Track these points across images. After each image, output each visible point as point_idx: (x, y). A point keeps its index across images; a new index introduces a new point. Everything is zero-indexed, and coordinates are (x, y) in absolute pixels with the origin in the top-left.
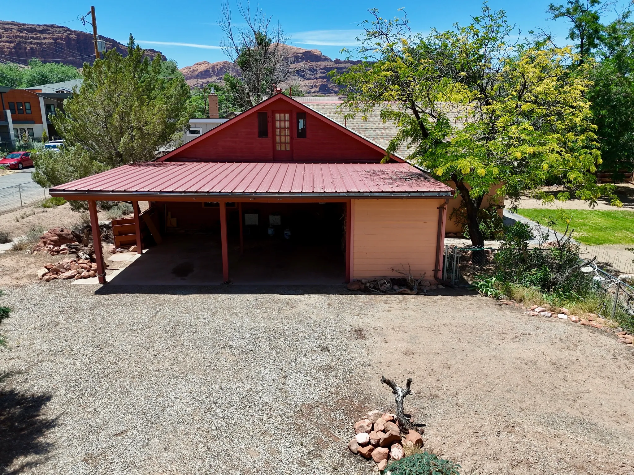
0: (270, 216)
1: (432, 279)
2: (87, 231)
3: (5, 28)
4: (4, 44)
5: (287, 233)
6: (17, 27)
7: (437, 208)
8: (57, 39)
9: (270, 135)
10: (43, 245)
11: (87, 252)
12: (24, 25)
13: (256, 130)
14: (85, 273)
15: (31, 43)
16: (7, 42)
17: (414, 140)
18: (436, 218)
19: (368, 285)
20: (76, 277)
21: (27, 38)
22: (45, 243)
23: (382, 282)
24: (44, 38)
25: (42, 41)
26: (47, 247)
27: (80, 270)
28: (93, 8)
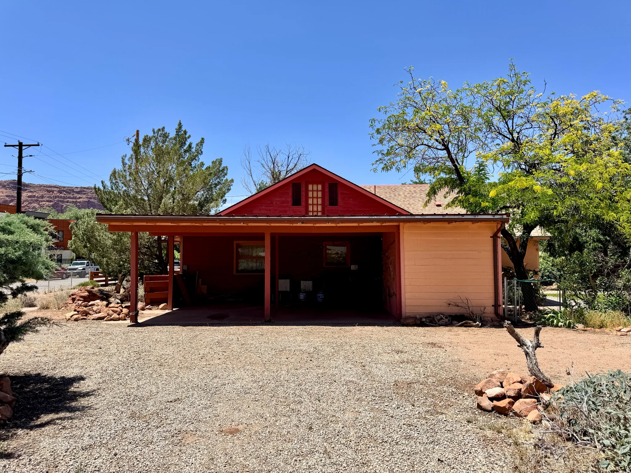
0: (302, 282)
1: (493, 316)
2: (122, 276)
3: (48, 191)
4: (45, 203)
5: (321, 296)
6: (58, 189)
7: (491, 237)
8: (90, 198)
9: (303, 203)
10: (71, 302)
11: (119, 297)
12: (64, 187)
13: (290, 199)
14: (115, 316)
15: (68, 202)
16: (48, 201)
17: (452, 189)
18: (490, 247)
19: (424, 320)
20: (105, 319)
21: (64, 198)
22: (74, 300)
23: (439, 317)
24: (80, 198)
25: (78, 200)
26: (76, 303)
27: (111, 312)
28: (138, 131)
